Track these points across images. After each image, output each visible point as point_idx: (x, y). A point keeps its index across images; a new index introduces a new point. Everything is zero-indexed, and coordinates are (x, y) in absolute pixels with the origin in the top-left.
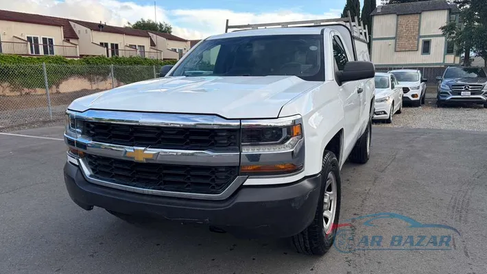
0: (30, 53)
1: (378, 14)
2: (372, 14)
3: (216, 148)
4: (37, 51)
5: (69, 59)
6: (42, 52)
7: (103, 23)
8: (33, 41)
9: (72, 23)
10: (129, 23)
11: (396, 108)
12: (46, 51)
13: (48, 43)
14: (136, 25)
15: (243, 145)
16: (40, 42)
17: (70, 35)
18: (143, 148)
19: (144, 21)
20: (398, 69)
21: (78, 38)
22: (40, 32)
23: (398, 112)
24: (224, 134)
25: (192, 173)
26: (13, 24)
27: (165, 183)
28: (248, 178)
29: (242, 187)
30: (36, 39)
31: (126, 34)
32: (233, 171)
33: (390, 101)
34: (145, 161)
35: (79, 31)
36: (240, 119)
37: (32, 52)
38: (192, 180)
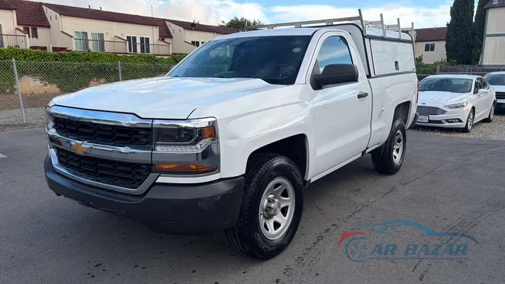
0: (128, 52)
1: (494, 7)
2: (486, 6)
3: (135, 146)
4: (135, 51)
5: (159, 57)
6: (139, 50)
7: (196, 22)
8: (131, 40)
9: (168, 23)
10: (223, 22)
11: (480, 115)
12: (142, 50)
13: (145, 42)
14: (230, 23)
15: (159, 144)
16: (138, 41)
17: (165, 34)
18: (81, 142)
19: (237, 19)
20: (499, 70)
21: (172, 37)
22: (139, 32)
23: (487, 120)
24: (143, 133)
25: (118, 168)
26: (115, 25)
27: (102, 175)
28: (159, 176)
29: (155, 184)
30: (135, 39)
31: (217, 33)
32: (150, 168)
33: (469, 107)
34: (82, 154)
35: (174, 30)
36: (153, 119)
37: (130, 51)
38: (118, 174)
